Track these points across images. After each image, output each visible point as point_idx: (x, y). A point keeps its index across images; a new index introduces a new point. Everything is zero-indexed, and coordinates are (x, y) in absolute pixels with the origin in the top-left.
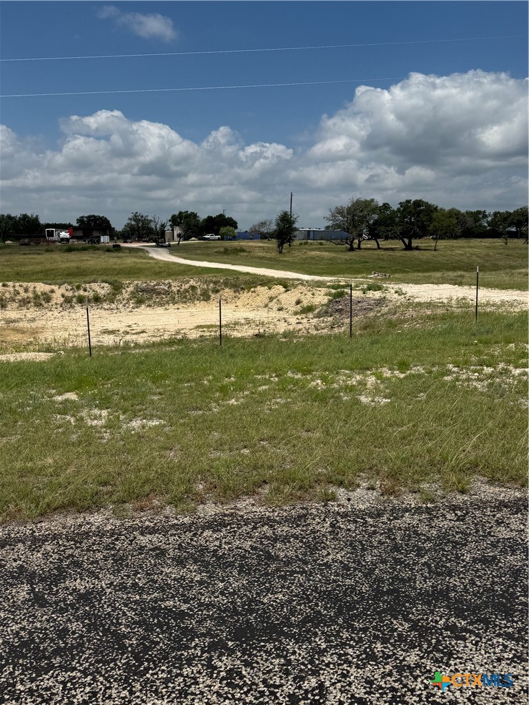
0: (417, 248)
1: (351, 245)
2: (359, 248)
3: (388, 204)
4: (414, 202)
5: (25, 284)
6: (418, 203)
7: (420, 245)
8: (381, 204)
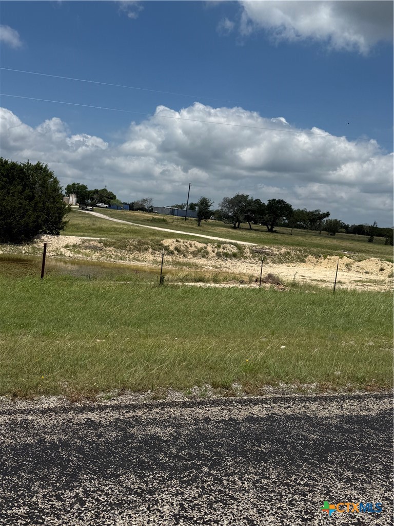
0: (275, 232)
1: (235, 225)
2: (238, 227)
3: (259, 200)
4: (278, 201)
5: (189, 242)
6: (280, 202)
7: (277, 230)
8: (254, 200)
